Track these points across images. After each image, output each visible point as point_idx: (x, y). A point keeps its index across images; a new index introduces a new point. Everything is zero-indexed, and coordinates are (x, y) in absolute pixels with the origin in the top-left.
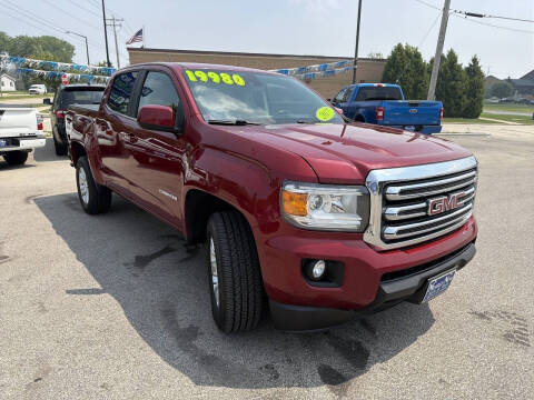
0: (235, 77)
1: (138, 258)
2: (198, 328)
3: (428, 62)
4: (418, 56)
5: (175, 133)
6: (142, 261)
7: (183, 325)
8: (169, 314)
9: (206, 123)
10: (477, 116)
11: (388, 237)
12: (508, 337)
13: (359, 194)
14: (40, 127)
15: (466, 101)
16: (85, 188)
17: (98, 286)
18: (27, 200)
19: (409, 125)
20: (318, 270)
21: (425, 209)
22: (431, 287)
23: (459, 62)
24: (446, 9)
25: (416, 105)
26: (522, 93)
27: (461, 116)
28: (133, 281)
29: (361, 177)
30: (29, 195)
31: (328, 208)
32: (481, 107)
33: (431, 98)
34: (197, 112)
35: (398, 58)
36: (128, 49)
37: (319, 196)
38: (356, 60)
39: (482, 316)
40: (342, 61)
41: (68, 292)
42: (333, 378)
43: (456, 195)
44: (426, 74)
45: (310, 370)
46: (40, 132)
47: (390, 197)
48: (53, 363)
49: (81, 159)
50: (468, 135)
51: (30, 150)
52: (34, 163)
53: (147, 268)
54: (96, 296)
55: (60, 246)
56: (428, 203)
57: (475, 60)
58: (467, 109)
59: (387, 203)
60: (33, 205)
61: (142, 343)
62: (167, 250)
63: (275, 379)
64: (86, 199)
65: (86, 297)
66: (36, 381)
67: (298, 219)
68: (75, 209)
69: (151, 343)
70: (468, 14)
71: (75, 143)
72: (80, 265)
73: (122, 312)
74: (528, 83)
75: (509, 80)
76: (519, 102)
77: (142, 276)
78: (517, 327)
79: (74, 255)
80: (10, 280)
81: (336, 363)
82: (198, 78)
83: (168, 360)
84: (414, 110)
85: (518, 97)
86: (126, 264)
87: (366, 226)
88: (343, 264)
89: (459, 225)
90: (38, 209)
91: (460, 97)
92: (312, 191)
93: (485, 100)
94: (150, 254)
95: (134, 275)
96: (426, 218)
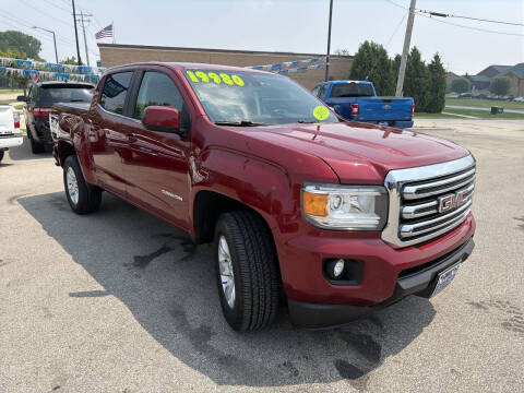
0: (234, 77)
1: (136, 258)
2: (210, 328)
3: (393, 59)
4: (383, 53)
5: (180, 134)
6: (141, 262)
7: (195, 326)
8: (178, 314)
9: (213, 124)
10: (440, 111)
11: (404, 235)
12: (506, 325)
13: (378, 194)
14: (17, 125)
15: (429, 96)
16: (74, 188)
17: (102, 289)
18: (11, 200)
19: (383, 121)
20: (338, 268)
21: (436, 207)
22: (440, 281)
23: (422, 59)
24: (412, 9)
25: (389, 101)
26: (480, 88)
27: (425, 111)
28: (136, 282)
29: (380, 177)
30: (11, 196)
31: (347, 207)
32: (444, 102)
33: (399, 95)
34: (203, 113)
35: (366, 54)
36: (99, 45)
37: (338, 197)
38: (328, 57)
39: (479, 306)
40: (315, 58)
41: (72, 295)
42: (350, 373)
43: (461, 192)
44: (391, 71)
45: (327, 365)
46: (18, 131)
47: (407, 197)
48: (69, 369)
49: (69, 158)
50: (434, 129)
51: (7, 149)
52: (11, 162)
53: (148, 268)
54: (101, 299)
55: (54, 248)
56: (438, 201)
57: (437, 57)
58: (430, 104)
59: (405, 202)
60: (17, 206)
61: (157, 345)
62: (164, 250)
63: (295, 377)
64: (75, 199)
65: (90, 300)
66: (55, 389)
67: (319, 220)
68: (62, 209)
69: (166, 345)
70: (433, 14)
71: (62, 142)
72: (79, 267)
73: (130, 314)
74: (485, 79)
75: (467, 76)
76: (477, 97)
77: (144, 277)
78: (513, 315)
79: (71, 257)
80: (8, 285)
81: (351, 357)
82: (200, 79)
83: (186, 362)
84: (386, 106)
85: (476, 93)
86: (126, 265)
87: (384, 225)
88: (363, 261)
89: (461, 221)
90: (24, 210)
91: (424, 93)
92: (332, 192)
93: (447, 96)
94: (148, 254)
95: (136, 276)
96: (438, 215)
